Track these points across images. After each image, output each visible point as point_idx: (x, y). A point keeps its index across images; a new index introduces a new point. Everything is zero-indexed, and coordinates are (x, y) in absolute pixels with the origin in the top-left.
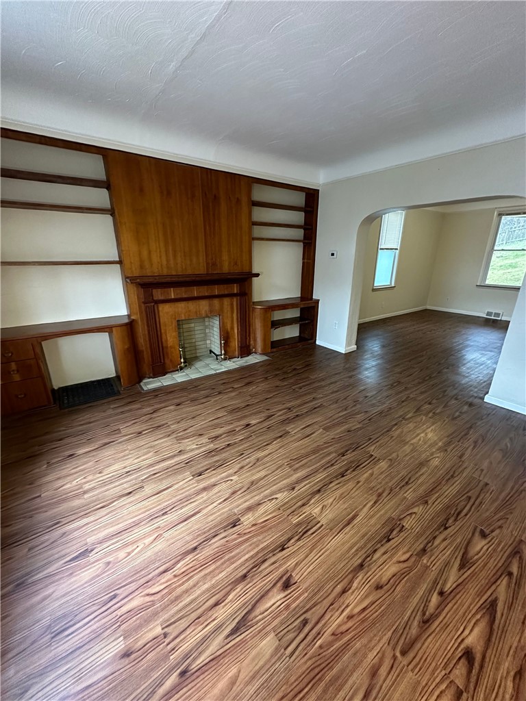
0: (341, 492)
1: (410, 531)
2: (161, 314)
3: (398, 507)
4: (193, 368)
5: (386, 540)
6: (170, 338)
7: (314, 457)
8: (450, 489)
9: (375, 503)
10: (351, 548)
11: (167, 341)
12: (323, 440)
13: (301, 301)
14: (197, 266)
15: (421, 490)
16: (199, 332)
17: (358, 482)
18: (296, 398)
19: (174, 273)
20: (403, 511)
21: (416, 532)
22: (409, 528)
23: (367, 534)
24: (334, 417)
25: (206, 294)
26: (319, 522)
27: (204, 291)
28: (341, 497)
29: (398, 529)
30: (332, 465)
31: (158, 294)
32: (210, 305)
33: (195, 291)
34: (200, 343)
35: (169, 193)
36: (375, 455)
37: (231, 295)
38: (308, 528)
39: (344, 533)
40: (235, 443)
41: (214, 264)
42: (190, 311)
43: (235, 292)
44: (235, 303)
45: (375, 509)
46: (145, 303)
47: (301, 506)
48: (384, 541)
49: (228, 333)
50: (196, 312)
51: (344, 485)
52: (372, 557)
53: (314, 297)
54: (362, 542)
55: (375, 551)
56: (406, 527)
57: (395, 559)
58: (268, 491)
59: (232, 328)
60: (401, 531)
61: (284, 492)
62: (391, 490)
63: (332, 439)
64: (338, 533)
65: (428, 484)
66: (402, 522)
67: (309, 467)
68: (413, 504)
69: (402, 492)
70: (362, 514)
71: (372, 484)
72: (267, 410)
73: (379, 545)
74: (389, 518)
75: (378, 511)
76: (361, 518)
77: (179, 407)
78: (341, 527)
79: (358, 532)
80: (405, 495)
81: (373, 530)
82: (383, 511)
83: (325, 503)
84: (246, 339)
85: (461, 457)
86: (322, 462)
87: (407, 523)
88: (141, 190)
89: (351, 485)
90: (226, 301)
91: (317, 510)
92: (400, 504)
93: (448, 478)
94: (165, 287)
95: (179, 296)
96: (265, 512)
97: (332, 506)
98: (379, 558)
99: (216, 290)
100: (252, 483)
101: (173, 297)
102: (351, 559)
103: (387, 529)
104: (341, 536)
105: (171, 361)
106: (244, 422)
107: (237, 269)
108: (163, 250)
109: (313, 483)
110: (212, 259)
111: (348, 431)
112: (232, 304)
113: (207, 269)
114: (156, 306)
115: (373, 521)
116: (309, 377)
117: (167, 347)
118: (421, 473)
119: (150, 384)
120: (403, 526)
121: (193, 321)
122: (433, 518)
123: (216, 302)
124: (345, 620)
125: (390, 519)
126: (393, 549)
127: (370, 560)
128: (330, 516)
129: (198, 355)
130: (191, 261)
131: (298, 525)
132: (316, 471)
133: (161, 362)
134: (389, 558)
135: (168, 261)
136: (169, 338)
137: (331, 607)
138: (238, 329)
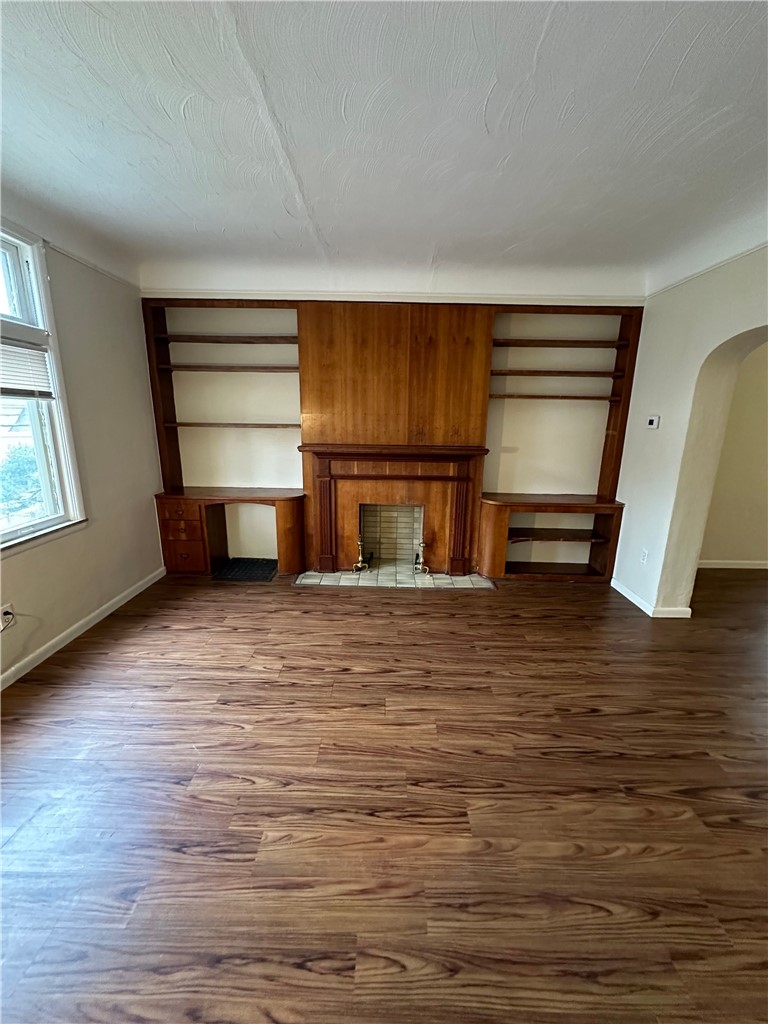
0: (336, 835)
1: (352, 987)
2: (339, 493)
3: (389, 930)
4: (375, 572)
5: (298, 961)
6: (349, 525)
7: (370, 758)
8: (546, 995)
9: (363, 892)
10: (240, 923)
11: (343, 528)
12: (415, 743)
13: (598, 502)
14: (396, 433)
15: (471, 943)
16: (403, 525)
17: (381, 840)
18: (458, 661)
19: (362, 442)
20: (386, 946)
21: (357, 999)
22: (357, 980)
23: (286, 924)
24: (480, 717)
25: (404, 473)
26: (256, 852)
27: (401, 468)
28: (327, 843)
29: (337, 964)
30: (379, 788)
31: (337, 467)
32: (409, 490)
33: (387, 468)
34: (403, 541)
35: (364, 342)
36: (470, 818)
37: (446, 479)
38: (234, 848)
39: (260, 895)
40: (303, 686)
41: (421, 433)
42: (378, 494)
43: (451, 474)
44: (449, 491)
45: (348, 901)
46: (319, 477)
47: (263, 814)
48: (292, 960)
49: (434, 533)
50: (387, 496)
51: (353, 828)
52: (245, 964)
53: (617, 499)
54: (265, 930)
55: (262, 960)
56: (356, 974)
57: (266, 1003)
58: (257, 767)
59: (442, 527)
60: (338, 971)
61: (271, 780)
62: (416, 895)
63: (433, 749)
64: (253, 888)
65: (504, 944)
66: (360, 959)
67: (344, 769)
68: (421, 950)
69: (431, 915)
70: (318, 892)
71: (399, 861)
72: (397, 660)
73: (276, 958)
74: (349, 934)
75: (350, 908)
76: (311, 895)
77: (305, 615)
78: (269, 883)
79: (277, 911)
80: (430, 923)
81: (304, 928)
82: (357, 915)
83: (295, 834)
84: (464, 548)
85: (677, 956)
86: (366, 773)
87: (364, 971)
88: (331, 342)
89: (364, 835)
90: (436, 487)
91: (272, 835)
92: (398, 929)
93: (575, 969)
94: (345, 460)
95: (364, 473)
96: (221, 791)
97: (297, 845)
98: (251, 976)
99: (420, 469)
100: (256, 746)
101: (356, 473)
102: (221, 938)
103: (319, 946)
104: (251, 894)
105: (347, 555)
106: (345, 664)
107: (459, 441)
108: (350, 412)
109: (318, 794)
110: (417, 426)
111: (476, 752)
112: (445, 493)
113: (409, 439)
114: (333, 481)
115: (321, 915)
116: (523, 636)
117: (343, 537)
118: (519, 911)
119: (311, 579)
120: (353, 968)
121: (394, 509)
122: (424, 1009)
123: (419, 486)
124: (109, 1006)
125: (350, 938)
126: (287, 984)
127: (237, 965)
128: (277, 857)
129: (398, 557)
130: (386, 426)
131: (228, 835)
132: (343, 781)
133: (331, 554)
134: (263, 990)
135: (355, 426)
136: (346, 526)
137: (120, 971)
138: (451, 531)
